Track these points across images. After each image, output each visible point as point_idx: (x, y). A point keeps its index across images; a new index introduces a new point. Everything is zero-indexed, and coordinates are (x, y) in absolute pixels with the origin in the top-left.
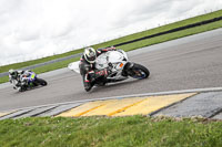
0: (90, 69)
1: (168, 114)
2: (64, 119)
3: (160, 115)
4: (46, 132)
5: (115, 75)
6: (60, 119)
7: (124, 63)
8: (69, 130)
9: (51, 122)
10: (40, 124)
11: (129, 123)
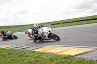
0: (35, 33)
1: (83, 57)
2: (36, 52)
3: (79, 56)
4: (27, 57)
5: (45, 37)
6: (34, 52)
7: (49, 33)
8: (37, 57)
9: (29, 53)
10: (25, 53)
11: (65, 58)
